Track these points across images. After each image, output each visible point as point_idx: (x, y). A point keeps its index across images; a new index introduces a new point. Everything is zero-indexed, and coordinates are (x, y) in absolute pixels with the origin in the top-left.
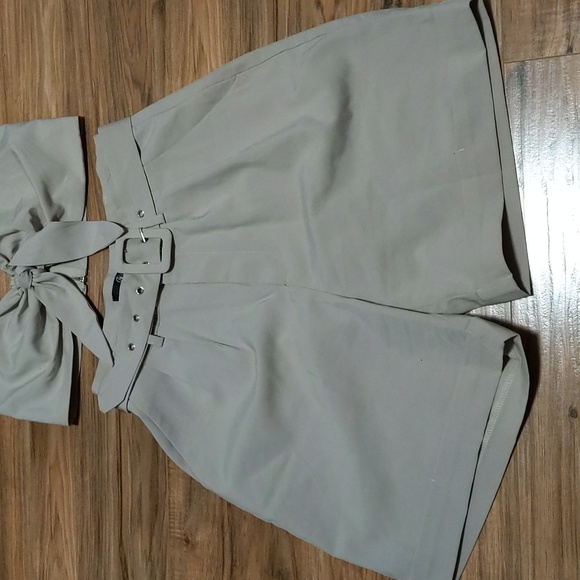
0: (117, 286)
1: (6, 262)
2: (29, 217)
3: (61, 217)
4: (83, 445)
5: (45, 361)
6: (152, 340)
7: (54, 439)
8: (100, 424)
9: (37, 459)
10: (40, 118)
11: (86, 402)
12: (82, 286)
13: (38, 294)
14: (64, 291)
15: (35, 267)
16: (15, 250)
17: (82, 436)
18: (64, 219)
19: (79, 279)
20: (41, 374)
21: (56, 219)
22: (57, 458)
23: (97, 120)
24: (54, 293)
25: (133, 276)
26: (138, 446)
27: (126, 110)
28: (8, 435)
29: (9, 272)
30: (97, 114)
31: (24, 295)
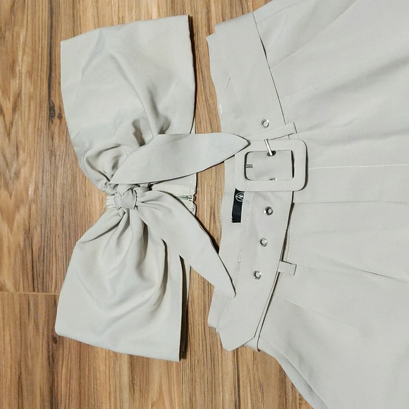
0: (238, 205)
1: (105, 180)
2: (132, 130)
3: (167, 129)
4: (192, 381)
5: (150, 287)
6: (283, 268)
7: (156, 374)
8: (213, 360)
9: (137, 395)
10: (138, 19)
11: (196, 333)
12: (191, 205)
13: (143, 215)
14: (170, 211)
15: (138, 185)
16: (115, 167)
17: (192, 371)
18: (169, 132)
19: (187, 197)
20: (144, 303)
21: (162, 132)
22: (161, 393)
23: (209, 20)
24: (159, 213)
25: (258, 194)
26: (261, 386)
27: (245, 6)
28: (102, 368)
29: (109, 190)
30: (208, 12)
31: (126, 215)
